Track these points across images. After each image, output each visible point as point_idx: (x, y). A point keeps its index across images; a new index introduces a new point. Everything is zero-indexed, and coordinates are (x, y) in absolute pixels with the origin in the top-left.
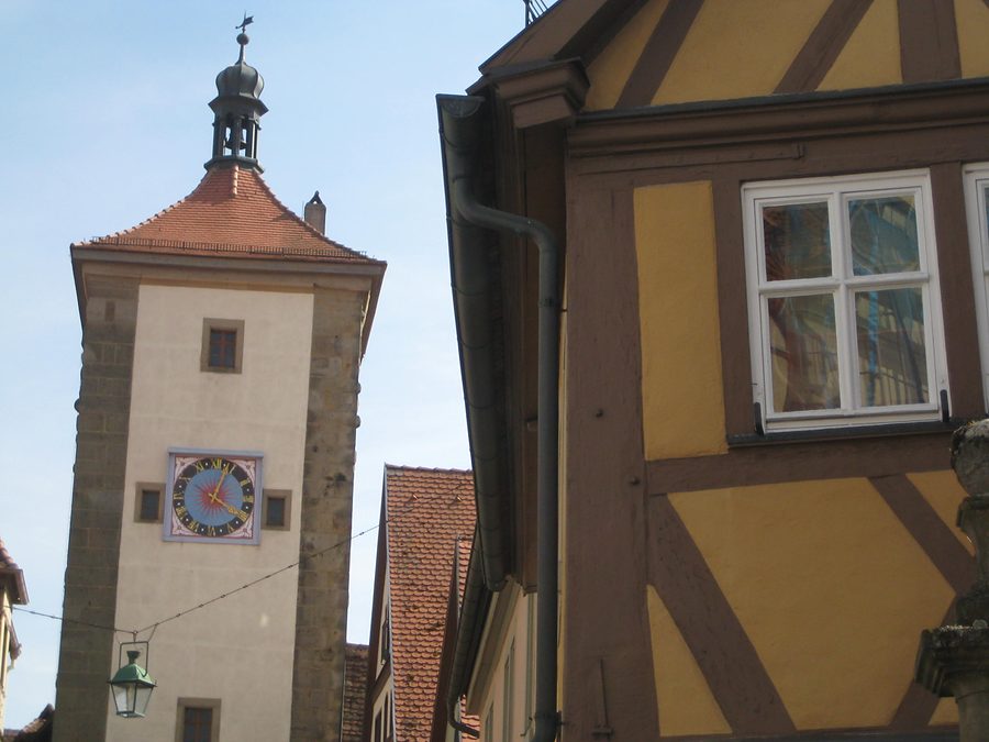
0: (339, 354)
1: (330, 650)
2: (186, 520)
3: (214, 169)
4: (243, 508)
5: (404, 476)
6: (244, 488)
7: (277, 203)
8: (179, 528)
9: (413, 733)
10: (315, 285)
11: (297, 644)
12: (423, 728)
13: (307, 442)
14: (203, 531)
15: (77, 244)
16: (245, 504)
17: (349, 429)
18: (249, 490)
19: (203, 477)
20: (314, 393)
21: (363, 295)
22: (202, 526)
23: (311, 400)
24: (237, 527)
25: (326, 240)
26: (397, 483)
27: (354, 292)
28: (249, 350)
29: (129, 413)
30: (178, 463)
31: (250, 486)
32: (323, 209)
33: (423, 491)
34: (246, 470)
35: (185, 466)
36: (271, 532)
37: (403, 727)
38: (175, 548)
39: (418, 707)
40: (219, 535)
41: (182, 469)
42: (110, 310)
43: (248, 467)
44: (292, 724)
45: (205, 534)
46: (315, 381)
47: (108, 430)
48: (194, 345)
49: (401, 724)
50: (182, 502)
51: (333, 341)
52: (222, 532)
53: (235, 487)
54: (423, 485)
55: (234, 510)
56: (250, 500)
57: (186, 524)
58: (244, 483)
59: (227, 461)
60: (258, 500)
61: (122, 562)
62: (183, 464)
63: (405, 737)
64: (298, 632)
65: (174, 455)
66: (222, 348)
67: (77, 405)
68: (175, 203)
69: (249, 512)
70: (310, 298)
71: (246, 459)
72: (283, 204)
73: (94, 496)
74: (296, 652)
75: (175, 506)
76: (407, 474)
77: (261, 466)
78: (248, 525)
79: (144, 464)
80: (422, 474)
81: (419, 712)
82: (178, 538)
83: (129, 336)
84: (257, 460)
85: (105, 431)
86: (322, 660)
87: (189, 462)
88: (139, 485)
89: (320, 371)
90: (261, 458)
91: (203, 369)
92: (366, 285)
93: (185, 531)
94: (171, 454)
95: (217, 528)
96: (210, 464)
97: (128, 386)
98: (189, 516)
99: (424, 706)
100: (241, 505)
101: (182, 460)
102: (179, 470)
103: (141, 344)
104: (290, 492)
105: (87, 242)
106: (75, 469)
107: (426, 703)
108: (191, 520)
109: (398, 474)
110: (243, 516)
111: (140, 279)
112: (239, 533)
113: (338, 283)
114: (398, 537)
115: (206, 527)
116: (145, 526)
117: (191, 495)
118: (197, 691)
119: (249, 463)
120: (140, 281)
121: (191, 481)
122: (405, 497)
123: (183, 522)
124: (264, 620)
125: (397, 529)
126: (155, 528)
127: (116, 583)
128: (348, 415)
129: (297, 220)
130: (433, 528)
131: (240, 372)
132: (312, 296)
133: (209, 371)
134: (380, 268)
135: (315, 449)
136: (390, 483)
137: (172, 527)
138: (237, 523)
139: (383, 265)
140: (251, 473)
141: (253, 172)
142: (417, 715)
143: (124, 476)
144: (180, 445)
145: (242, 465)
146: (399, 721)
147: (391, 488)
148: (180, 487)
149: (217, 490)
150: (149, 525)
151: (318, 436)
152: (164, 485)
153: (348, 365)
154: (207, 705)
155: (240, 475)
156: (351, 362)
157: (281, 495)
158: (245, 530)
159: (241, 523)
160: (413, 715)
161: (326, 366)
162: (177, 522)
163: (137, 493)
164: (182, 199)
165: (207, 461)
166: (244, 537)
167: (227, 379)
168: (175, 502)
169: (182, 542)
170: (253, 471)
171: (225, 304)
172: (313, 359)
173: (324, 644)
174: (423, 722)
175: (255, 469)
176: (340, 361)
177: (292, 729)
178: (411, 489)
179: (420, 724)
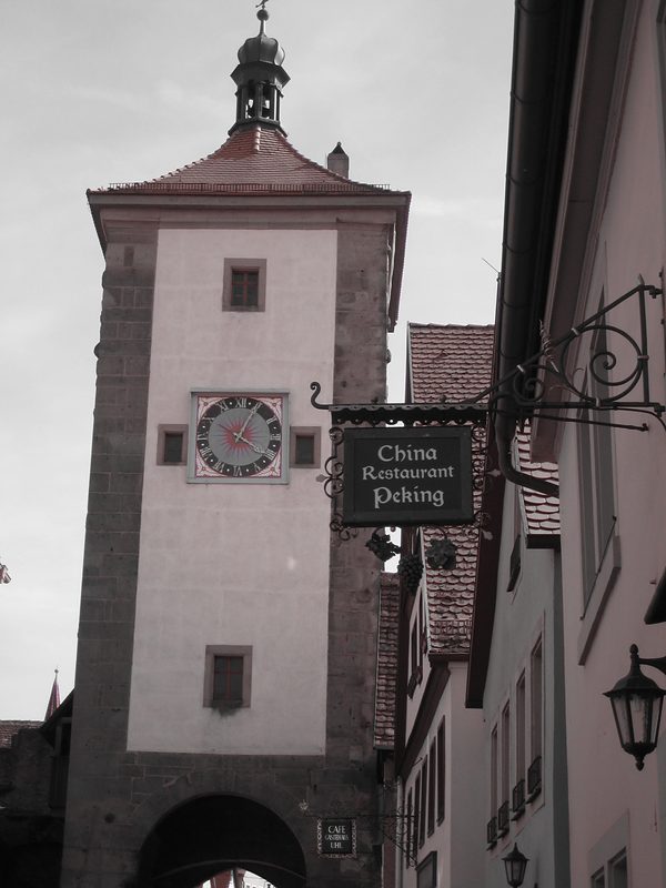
0: (365, 288)
1: (367, 591)
2: (211, 461)
3: (237, 132)
4: (270, 447)
5: (432, 333)
6: (271, 426)
7: (300, 157)
8: (203, 469)
9: (451, 609)
10: (338, 220)
11: (331, 586)
12: (466, 603)
13: (335, 377)
14: (228, 471)
15: (94, 189)
16: (272, 442)
17: (378, 363)
18: (275, 428)
19: (228, 416)
20: (341, 328)
21: (388, 227)
22: (227, 466)
23: (338, 335)
24: (264, 466)
25: (349, 182)
26: (423, 341)
27: (380, 225)
28: (272, 289)
29: (149, 356)
30: (201, 403)
31: (276, 423)
32: (346, 159)
33: (455, 347)
34: (272, 407)
35: (209, 406)
36: (299, 470)
37: (439, 602)
38: (200, 489)
39: (458, 577)
40: (245, 475)
41: (206, 408)
42: (129, 255)
43: (274, 405)
44: (329, 670)
45: (230, 474)
46: (341, 317)
47: (128, 373)
48: (215, 285)
49: (436, 598)
50: (206, 443)
51: (358, 274)
52: (249, 471)
53: (262, 425)
54: (454, 341)
55: (260, 448)
56: (277, 438)
57: (211, 465)
58: (270, 421)
59: (251, 399)
60: (285, 438)
61: (145, 506)
62: (206, 404)
63: (441, 613)
64: (332, 574)
65: (196, 394)
66: (244, 287)
67: (97, 350)
68: (197, 160)
69: (276, 450)
70: (334, 233)
71: (272, 395)
72: (306, 157)
73: (115, 440)
74: (331, 595)
75: (199, 447)
76: (434, 331)
77: (288, 403)
78: (276, 463)
79: (166, 405)
80: (454, 331)
81: (460, 583)
82: (204, 480)
83: (149, 280)
84: (283, 396)
85: (125, 375)
86: (359, 601)
87: (212, 401)
88: (161, 427)
89: (345, 305)
90: (287, 394)
91: (225, 308)
92: (391, 218)
93: (209, 471)
94: (192, 393)
95: (243, 468)
96: (235, 403)
97: (148, 328)
98: (213, 457)
99: (466, 576)
100: (267, 444)
101: (205, 400)
102: (203, 410)
103: (160, 287)
104: (319, 429)
105: (105, 189)
106: (96, 413)
107: (468, 573)
108: (216, 460)
109: (424, 331)
110: (270, 455)
111: (158, 223)
112: (266, 472)
113: (363, 217)
114: (425, 393)
115: (231, 467)
116: (168, 469)
117: (215, 436)
118: (226, 638)
119: (275, 401)
120: (158, 225)
121: (215, 421)
122: (433, 353)
123: (208, 462)
124: (292, 564)
125: (424, 386)
126: (179, 469)
127: (138, 529)
128: (378, 348)
129: (320, 168)
130: (469, 383)
131: (263, 310)
132: (336, 231)
133: (231, 310)
134: (404, 199)
135: (344, 384)
136: (415, 341)
137: (196, 468)
138: (264, 462)
139: (407, 195)
140: (277, 410)
141: (276, 133)
142: (456, 587)
143: (145, 419)
144: (203, 385)
145: (268, 402)
146: (432, 594)
147: (416, 346)
148: (204, 427)
149: (243, 429)
150: (173, 467)
151: (347, 371)
152: (187, 426)
153: (375, 299)
154: (238, 652)
155: (266, 412)
156: (378, 295)
157: (310, 432)
158: (273, 469)
159: (269, 462)
160: (451, 587)
161: (352, 300)
162: (201, 463)
163: (159, 434)
164: (205, 157)
165: (231, 400)
166: (271, 476)
167: (248, 318)
168: (199, 443)
169: (207, 484)
170: (279, 410)
171: (244, 243)
172: (339, 294)
173: (360, 586)
174: (465, 595)
175: (281, 406)
176: (366, 293)
177: (329, 675)
178: (440, 346)
179: (462, 598)
